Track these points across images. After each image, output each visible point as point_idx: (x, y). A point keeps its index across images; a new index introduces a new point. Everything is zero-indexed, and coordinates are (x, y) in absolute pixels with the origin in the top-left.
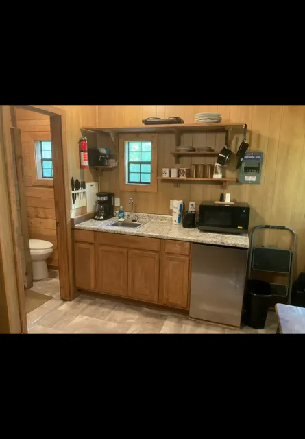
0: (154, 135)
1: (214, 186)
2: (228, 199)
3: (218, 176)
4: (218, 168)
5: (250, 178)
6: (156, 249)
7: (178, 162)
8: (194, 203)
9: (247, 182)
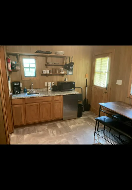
0: (36, 57)
1: (60, 76)
2: (67, 80)
3: (63, 73)
4: (63, 70)
5: (70, 73)
6: (50, 100)
7: (47, 68)
8: (54, 83)
9: (70, 75)
